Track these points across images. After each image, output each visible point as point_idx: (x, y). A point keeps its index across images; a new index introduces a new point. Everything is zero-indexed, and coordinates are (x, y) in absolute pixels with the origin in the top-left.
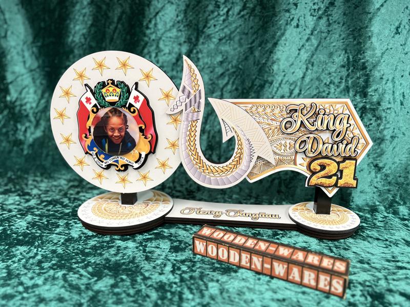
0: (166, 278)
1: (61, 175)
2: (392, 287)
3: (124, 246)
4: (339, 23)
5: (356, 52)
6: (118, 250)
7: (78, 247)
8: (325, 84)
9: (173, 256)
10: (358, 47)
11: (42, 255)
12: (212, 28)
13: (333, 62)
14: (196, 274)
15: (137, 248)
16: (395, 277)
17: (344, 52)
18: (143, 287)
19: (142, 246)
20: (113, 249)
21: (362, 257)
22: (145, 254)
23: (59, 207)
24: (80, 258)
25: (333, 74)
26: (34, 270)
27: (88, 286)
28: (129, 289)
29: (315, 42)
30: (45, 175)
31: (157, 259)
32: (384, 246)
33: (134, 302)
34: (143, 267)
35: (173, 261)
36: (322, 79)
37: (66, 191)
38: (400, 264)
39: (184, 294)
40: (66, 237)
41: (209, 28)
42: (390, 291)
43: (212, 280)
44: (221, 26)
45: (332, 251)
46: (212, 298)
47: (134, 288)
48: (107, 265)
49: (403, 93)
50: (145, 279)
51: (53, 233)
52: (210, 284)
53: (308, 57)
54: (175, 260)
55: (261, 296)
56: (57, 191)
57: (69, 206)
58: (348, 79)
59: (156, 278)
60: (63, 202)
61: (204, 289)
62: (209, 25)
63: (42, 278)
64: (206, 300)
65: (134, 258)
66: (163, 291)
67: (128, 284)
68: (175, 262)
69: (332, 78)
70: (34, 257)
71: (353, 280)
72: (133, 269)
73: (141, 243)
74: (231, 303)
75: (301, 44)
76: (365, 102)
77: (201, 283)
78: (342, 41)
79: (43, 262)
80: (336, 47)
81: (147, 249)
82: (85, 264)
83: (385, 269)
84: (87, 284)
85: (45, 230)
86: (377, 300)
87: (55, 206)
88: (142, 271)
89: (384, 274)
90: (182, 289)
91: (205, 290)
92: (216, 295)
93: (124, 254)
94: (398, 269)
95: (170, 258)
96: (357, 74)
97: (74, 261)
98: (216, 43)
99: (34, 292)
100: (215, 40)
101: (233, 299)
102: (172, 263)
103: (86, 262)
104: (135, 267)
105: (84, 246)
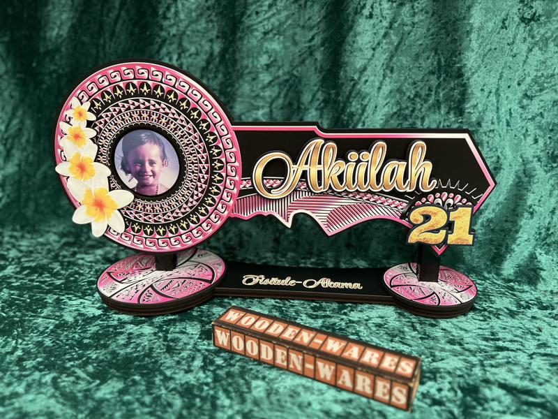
0: (195, 378)
1: (49, 226)
2: (489, 376)
3: (138, 333)
4: (427, 13)
5: (450, 54)
6: (129, 338)
7: (74, 336)
8: (409, 97)
9: (204, 345)
10: (453, 46)
11: (23, 349)
12: (254, 16)
13: (419, 67)
14: (236, 369)
15: (155, 334)
16: (493, 362)
17: (433, 54)
18: (164, 391)
19: (162, 331)
20: (122, 337)
21: (453, 336)
22: (166, 343)
23: (46, 277)
24: (76, 352)
25: (419, 83)
26: (13, 371)
27: (88, 393)
28: (143, 396)
29: (394, 38)
30: (27, 228)
31: (183, 349)
32: (482, 318)
33: (151, 414)
34: (164, 363)
35: (203, 351)
36: (405, 91)
37: (57, 252)
38: (500, 343)
39: (218, 398)
40: (57, 322)
41: (249, 16)
42: (487, 382)
43: (256, 378)
44: (265, 14)
45: (415, 329)
46: (256, 403)
47: (151, 394)
48: (114, 361)
49: (510, 110)
50: (167, 379)
51: (39, 317)
52: (254, 383)
53: (386, 59)
54: (207, 350)
55: (321, 397)
56: (44, 252)
57: (61, 275)
58: (440, 90)
59: (181, 377)
60: (53, 269)
61: (246, 390)
62: (248, 12)
63: (24, 384)
64: (249, 406)
65: (151, 349)
66: (190, 396)
67: (143, 388)
68: (207, 353)
69: (418, 89)
70: (12, 353)
71: (440, 368)
72: (150, 366)
73: (160, 327)
74: (282, 409)
75: (376, 42)
76: (461, 122)
77: (242, 382)
78: (431, 37)
79: (25, 360)
80: (423, 47)
81: (169, 335)
82: (83, 362)
83: (481, 351)
84: (86, 391)
85: (27, 311)
86: (470, 396)
87: (41, 275)
88: (161, 368)
89: (479, 358)
90: (215, 392)
91: (246, 393)
92: (262, 398)
93: (138, 345)
94: (498, 351)
95: (200, 347)
96: (450, 83)
97: (68, 357)
98: (259, 38)
99: (12, 404)
100: (258, 34)
101: (283, 404)
102: (203, 354)
103: (84, 359)
104: (152, 362)
105: (82, 335)
